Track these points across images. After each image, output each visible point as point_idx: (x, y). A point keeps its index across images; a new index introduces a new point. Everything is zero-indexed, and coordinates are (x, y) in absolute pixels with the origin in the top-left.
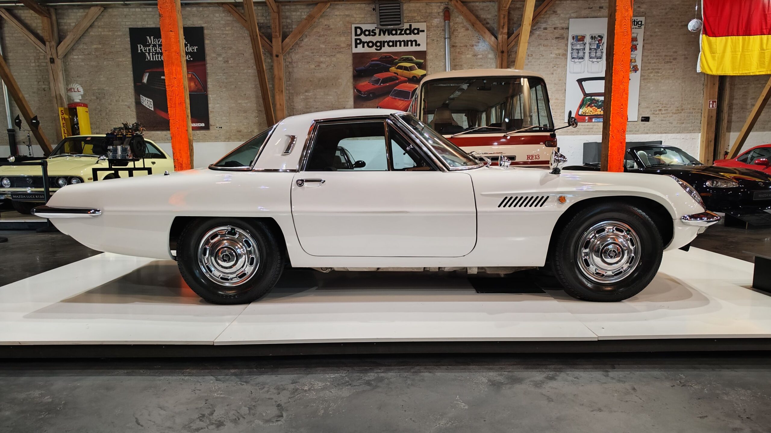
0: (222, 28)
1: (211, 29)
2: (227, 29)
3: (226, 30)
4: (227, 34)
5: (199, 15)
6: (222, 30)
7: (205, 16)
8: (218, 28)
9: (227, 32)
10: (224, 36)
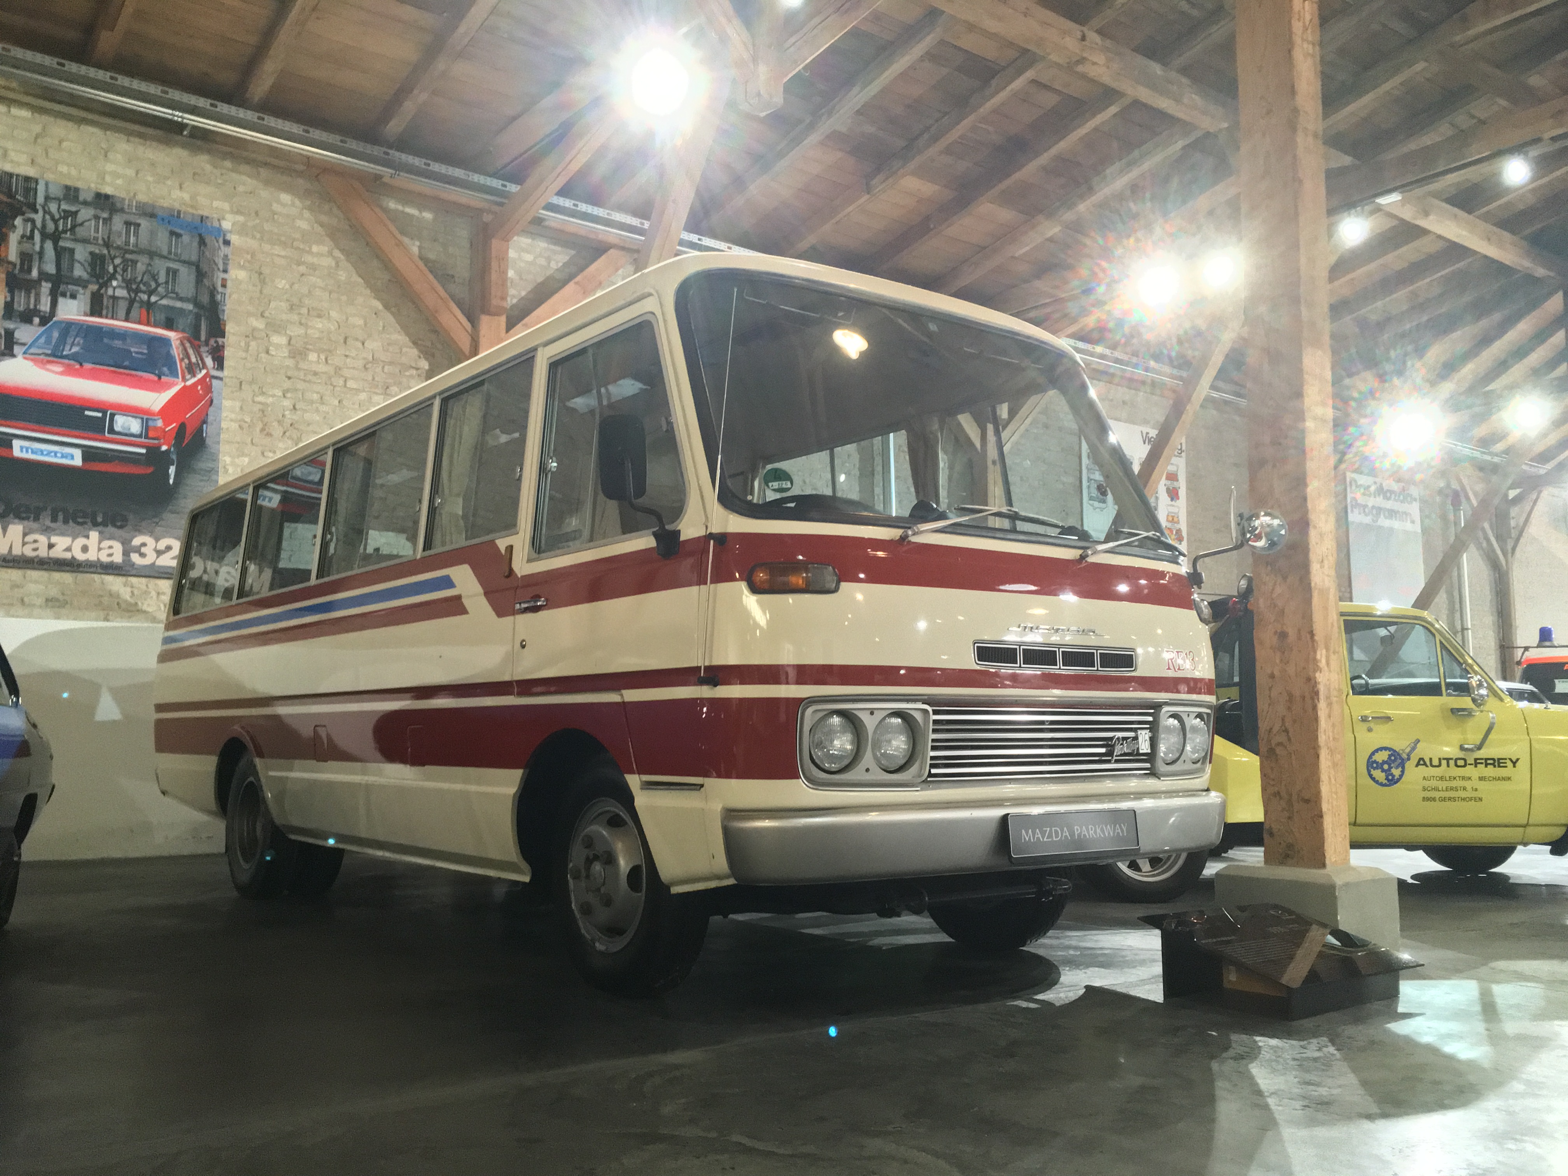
0: (295, 244)
1: (258, 236)
2: (315, 249)
3: (310, 252)
4: (313, 268)
5: (219, 181)
6: (298, 248)
7: (241, 189)
8: (283, 239)
9: (315, 260)
10: (302, 269)
